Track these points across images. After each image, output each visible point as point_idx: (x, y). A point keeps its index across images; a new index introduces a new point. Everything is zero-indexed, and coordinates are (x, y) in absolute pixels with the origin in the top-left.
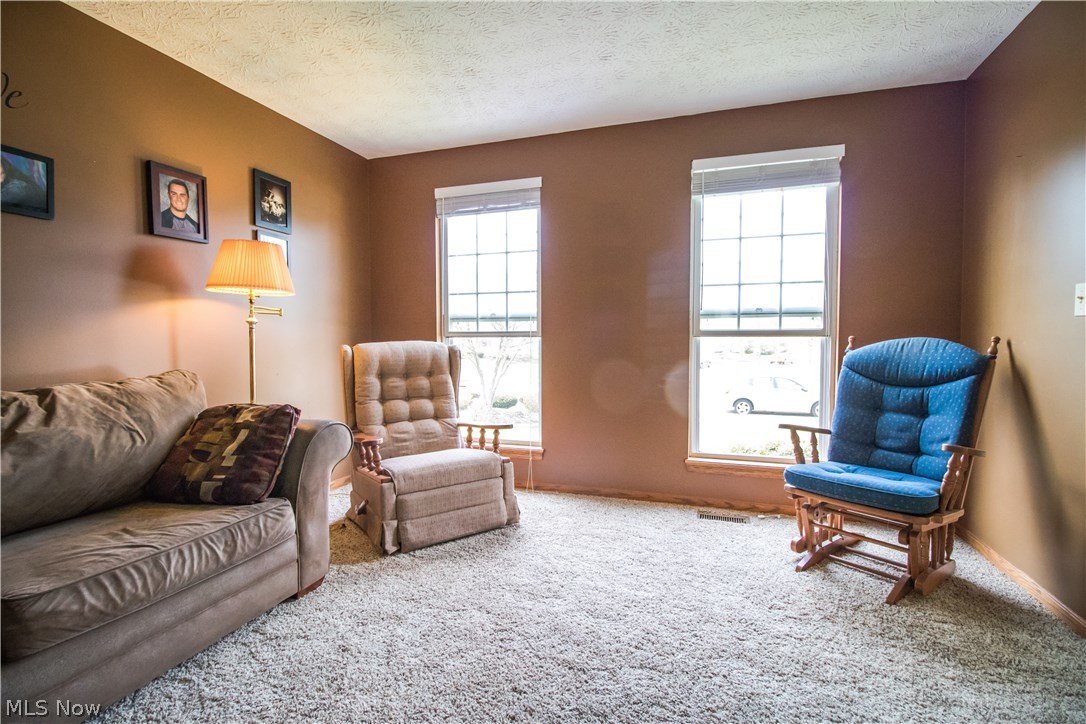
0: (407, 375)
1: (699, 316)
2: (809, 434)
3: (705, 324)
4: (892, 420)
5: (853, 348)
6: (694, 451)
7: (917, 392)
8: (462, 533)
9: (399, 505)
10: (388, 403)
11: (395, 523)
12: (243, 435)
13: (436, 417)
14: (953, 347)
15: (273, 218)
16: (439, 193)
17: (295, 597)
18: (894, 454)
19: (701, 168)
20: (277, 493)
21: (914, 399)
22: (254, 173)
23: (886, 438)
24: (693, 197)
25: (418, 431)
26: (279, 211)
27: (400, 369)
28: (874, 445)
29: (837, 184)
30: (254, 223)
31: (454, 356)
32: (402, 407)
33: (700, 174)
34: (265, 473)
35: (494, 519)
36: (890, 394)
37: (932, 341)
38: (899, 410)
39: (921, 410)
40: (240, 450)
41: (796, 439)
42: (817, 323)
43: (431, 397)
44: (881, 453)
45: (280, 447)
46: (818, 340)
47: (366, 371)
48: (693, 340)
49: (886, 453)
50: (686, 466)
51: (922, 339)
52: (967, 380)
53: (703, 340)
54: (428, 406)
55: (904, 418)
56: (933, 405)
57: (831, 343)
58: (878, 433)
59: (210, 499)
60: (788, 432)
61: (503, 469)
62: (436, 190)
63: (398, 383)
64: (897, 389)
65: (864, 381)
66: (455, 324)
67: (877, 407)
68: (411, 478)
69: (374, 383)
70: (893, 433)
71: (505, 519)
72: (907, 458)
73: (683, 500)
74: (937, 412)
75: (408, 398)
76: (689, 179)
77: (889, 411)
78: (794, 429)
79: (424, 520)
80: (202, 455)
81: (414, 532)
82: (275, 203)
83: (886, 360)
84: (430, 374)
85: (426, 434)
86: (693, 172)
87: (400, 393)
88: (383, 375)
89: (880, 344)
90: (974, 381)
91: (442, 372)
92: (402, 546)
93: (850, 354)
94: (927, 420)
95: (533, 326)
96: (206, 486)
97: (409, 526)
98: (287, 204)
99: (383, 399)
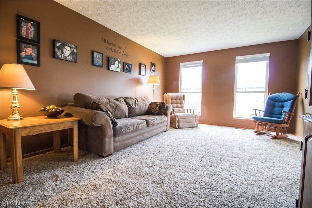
0: (176, 99)
1: (236, 88)
2: (259, 111)
3: (238, 90)
4: (277, 109)
5: (270, 95)
6: (235, 116)
7: (282, 103)
8: (188, 127)
9: (178, 121)
10: (173, 104)
11: (178, 123)
12: (159, 106)
13: (181, 108)
14: (290, 94)
15: (153, 70)
16: (181, 64)
17: (165, 131)
18: (277, 115)
19: (237, 58)
20: (164, 115)
21: (281, 105)
22: (151, 63)
23: (275, 112)
24: (236, 64)
25: (178, 110)
26: (154, 69)
27: (175, 98)
28: (273, 114)
29: (268, 61)
30: (151, 72)
31: (184, 96)
32: (175, 105)
33: (237, 59)
34: (163, 111)
35: (194, 126)
36: (277, 104)
37: (286, 93)
38: (278, 107)
39: (283, 107)
40: (159, 108)
41: (255, 112)
42: (264, 90)
43: (180, 104)
44: (274, 115)
45: (164, 108)
46: (264, 93)
47: (169, 99)
48: (235, 94)
49: (275, 115)
50: (233, 119)
51: (284, 93)
52: (292, 101)
53: (237, 93)
54: (179, 105)
55: (279, 108)
56: (285, 106)
57: (266, 94)
58: (274, 111)
59: (156, 114)
60: (254, 110)
61: (196, 117)
62: (180, 63)
63: (174, 101)
64: (278, 103)
65: (272, 101)
66: (183, 90)
67: (274, 106)
68: (180, 116)
69: (170, 100)
70: (277, 111)
71: (196, 126)
72: (279, 116)
73: (232, 126)
74: (286, 107)
75: (176, 104)
76: (235, 60)
77: (276, 107)
78: (255, 110)
79: (182, 124)
80: (153, 109)
81: (181, 126)
82: (153, 68)
83: (277, 97)
84: (180, 99)
85: (180, 110)
86: (236, 59)
87: (175, 103)
88: (172, 99)
89: (275, 94)
90: (293, 101)
91: (182, 99)
92: (179, 128)
93: (269, 96)
94: (284, 109)
95: (200, 90)
96: (155, 112)
97: (180, 124)
98: (155, 68)
99: (172, 104)
